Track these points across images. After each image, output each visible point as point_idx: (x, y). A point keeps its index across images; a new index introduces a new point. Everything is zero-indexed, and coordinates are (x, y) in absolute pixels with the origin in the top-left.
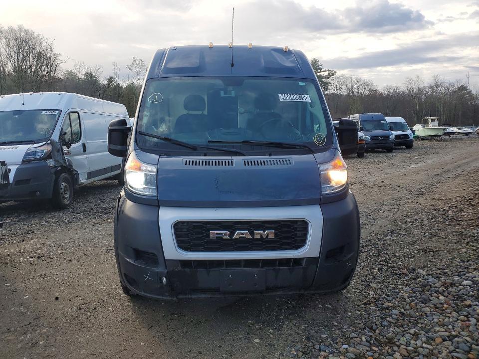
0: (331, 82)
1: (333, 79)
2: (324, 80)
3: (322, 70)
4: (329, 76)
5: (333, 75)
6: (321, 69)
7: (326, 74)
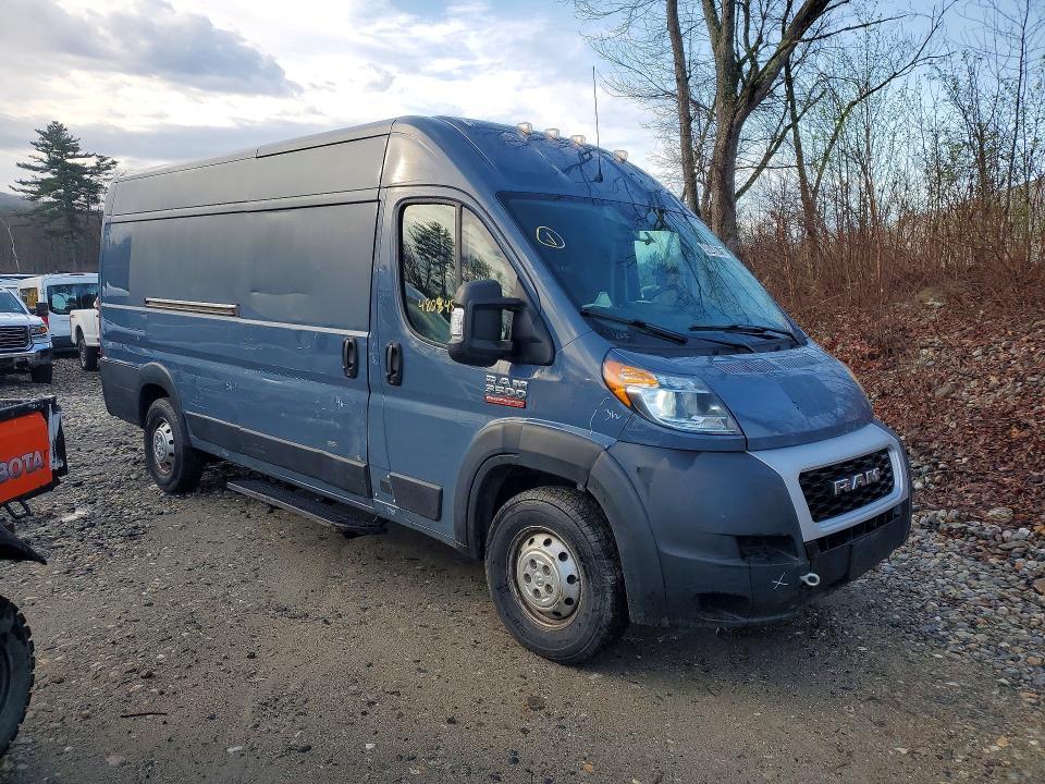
0: (106, 184)
1: (109, 177)
2: (86, 176)
3: (79, 153)
4: (97, 170)
5: (108, 168)
6: (77, 149)
7: (91, 162)
